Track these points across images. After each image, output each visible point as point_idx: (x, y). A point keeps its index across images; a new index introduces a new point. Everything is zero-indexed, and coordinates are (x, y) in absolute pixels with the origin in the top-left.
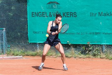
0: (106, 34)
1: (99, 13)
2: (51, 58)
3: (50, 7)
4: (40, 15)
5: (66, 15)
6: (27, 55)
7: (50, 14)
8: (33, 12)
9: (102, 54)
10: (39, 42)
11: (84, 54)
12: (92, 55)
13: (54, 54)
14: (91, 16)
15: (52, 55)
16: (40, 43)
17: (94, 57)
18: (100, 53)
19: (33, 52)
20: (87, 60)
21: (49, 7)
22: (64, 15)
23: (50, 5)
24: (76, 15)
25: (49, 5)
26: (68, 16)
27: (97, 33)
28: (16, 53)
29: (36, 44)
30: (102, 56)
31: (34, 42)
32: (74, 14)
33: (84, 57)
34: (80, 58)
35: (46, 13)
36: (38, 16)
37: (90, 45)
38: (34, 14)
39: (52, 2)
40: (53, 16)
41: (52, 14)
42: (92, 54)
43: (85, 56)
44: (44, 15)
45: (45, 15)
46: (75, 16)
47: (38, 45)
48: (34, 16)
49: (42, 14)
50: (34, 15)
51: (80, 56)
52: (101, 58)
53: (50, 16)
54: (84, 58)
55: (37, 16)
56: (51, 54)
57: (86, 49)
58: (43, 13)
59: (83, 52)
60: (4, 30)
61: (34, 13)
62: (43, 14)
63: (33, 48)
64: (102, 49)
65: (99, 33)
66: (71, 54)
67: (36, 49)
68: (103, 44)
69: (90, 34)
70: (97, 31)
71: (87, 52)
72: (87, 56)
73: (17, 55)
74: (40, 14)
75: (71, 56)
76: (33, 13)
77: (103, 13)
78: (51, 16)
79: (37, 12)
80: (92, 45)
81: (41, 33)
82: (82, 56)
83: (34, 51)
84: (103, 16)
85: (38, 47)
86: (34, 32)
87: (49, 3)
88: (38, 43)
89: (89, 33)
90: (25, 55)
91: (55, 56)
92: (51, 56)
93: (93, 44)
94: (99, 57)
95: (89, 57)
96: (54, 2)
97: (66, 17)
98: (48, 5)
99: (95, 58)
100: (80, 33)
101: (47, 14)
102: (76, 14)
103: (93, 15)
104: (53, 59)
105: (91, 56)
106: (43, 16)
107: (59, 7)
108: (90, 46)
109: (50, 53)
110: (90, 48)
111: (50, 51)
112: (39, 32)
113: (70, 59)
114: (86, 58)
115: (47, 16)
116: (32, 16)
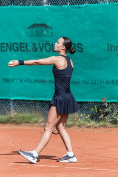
2: (35, 128)
3: (34, 33)
4: (16, 49)
7: (34, 47)
10: (14, 98)
11: (96, 120)
12: (110, 122)
13: (41, 120)
14: (110, 49)
15: (36, 122)
16: (16, 100)
17: (113, 126)
19: (3, 116)
20: (102, 130)
21: (32, 33)
23: (34, 30)
24: (82, 49)
25: (32, 29)
29: (8, 101)
32: (78, 47)
33: (96, 126)
34: (89, 127)
35: (26, 44)
36: (12, 49)
37: (108, 103)
38: (4, 47)
39: (37, 25)
40: (39, 49)
41: (37, 46)
42: (111, 120)
43: (98, 124)
44: (22, 49)
45: (25, 48)
46: (80, 50)
47: (11, 104)
48: (4, 51)
49: (19, 46)
50: (5, 49)
51: (89, 124)
53: (34, 50)
54: (96, 128)
55: (10, 50)
56: (36, 119)
57: (99, 112)
58: (21, 44)
59: (95, 117)
61: (5, 45)
62: (21, 47)
63: (3, 108)
66: (72, 121)
67: (9, 110)
69: (108, 82)
71: (102, 116)
72: (101, 123)
74: (15, 45)
75: (71, 123)
76: (3, 45)
78: (36, 50)
79: (11, 44)
80: (111, 103)
81: (18, 81)
82: (93, 123)
83: (4, 114)
85: (12, 107)
86: (4, 79)
88: (12, 99)
89: (105, 81)
91: (42, 124)
92: (36, 124)
93: (113, 101)
95: (105, 126)
96: (40, 25)
98: (30, 30)
99: (116, 127)
100: (90, 82)
101: (28, 46)
102: (82, 47)
103: (113, 48)
104: (39, 128)
105: (107, 124)
106: (21, 50)
107: (50, 35)
108: (106, 105)
109: (34, 117)
110: (106, 110)
111: (34, 114)
112: (13, 79)
113: (71, 128)
114: (99, 127)
115: (27, 51)
116: (2, 51)
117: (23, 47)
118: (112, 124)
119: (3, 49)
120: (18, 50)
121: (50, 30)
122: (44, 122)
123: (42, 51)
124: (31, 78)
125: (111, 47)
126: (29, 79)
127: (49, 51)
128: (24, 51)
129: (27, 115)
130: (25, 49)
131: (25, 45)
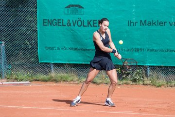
0: (151, 50)
1: (141, 21)
2: (71, 85)
4: (55, 24)
5: (92, 23)
6: (36, 80)
7: (69, 23)
8: (45, 18)
9: (145, 79)
10: (54, 62)
11: (119, 79)
12: (131, 80)
13: (76, 79)
15: (72, 80)
16: (55, 64)
17: (134, 83)
18: (143, 77)
19: (45, 76)
20: (125, 87)
21: (68, 12)
22: (89, 23)
23: (70, 9)
25: (68, 9)
26: (95, 25)
27: (137, 50)
28: (20, 77)
29: (49, 64)
30: (145, 82)
31: (46, 62)
33: (120, 83)
35: (63, 20)
37: (129, 66)
38: (46, 22)
39: (73, 6)
41: (71, 22)
43: (122, 82)
44: (60, 24)
47: (52, 66)
49: (57, 22)
50: (47, 24)
52: (144, 84)
54: (120, 85)
55: (51, 25)
58: (59, 20)
60: (3, 45)
61: (47, 21)
62: (58, 22)
64: (146, 72)
65: (141, 50)
67: (50, 71)
68: (147, 65)
69: (128, 50)
70: (139, 47)
71: (124, 76)
72: (124, 81)
73: (21, 80)
74: (55, 21)
75: (100, 81)
76: (45, 21)
77: (147, 21)
79: (51, 20)
80: (131, 66)
81: (56, 48)
83: (46, 74)
84: (147, 26)
85: (52, 69)
86: (46, 47)
87: (69, 7)
89: (126, 49)
90: (33, 81)
91: (77, 82)
92: (72, 82)
94: (141, 83)
95: (127, 84)
96: (75, 5)
97: (91, 26)
98: (66, 9)
99: (136, 84)
101: (64, 22)
104: (74, 85)
105: (129, 82)
106: (58, 25)
107: (82, 13)
109: (70, 77)
111: (70, 75)
112: (53, 48)
113: (100, 85)
114: (123, 84)
115: (63, 25)
116: (44, 25)
117: (60, 22)
118: (133, 82)
119: (45, 24)
120: (56, 25)
121: (83, 10)
122: (78, 80)
123: (74, 26)
124: (66, 47)
125: (131, 23)
126: (65, 47)
127: (80, 26)
128: (61, 25)
129: (64, 75)
130: (61, 24)
131: (61, 21)
